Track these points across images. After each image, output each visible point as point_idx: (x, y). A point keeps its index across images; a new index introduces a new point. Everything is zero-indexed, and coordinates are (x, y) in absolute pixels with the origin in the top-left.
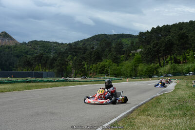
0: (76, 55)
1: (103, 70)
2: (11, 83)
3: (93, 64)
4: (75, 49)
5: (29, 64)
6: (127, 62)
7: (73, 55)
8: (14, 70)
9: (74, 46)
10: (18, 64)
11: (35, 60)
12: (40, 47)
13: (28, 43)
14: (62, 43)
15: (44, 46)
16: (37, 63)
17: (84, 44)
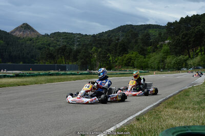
0: (101, 47)
1: (130, 62)
2: (32, 76)
3: (118, 56)
4: (100, 40)
5: (51, 56)
6: (154, 53)
7: (97, 47)
8: (37, 63)
9: (99, 37)
10: (40, 56)
11: (58, 52)
12: (63, 39)
13: (51, 34)
14: (86, 35)
15: (67, 38)
16: (59, 56)
17: (109, 36)
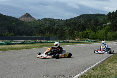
0: (70, 27)
1: (87, 36)
2: (31, 43)
3: (80, 32)
5: (42, 32)
6: (101, 31)
7: (68, 27)
8: (34, 36)
9: (69, 21)
10: (35, 32)
11: (46, 30)
12: (48, 22)
14: (62, 20)
15: (51, 22)
16: (46, 31)
17: (75, 20)
